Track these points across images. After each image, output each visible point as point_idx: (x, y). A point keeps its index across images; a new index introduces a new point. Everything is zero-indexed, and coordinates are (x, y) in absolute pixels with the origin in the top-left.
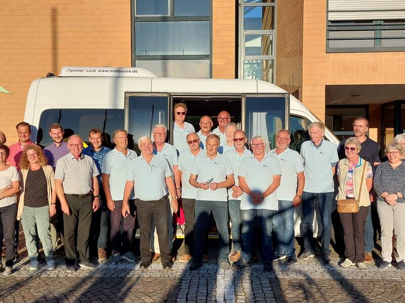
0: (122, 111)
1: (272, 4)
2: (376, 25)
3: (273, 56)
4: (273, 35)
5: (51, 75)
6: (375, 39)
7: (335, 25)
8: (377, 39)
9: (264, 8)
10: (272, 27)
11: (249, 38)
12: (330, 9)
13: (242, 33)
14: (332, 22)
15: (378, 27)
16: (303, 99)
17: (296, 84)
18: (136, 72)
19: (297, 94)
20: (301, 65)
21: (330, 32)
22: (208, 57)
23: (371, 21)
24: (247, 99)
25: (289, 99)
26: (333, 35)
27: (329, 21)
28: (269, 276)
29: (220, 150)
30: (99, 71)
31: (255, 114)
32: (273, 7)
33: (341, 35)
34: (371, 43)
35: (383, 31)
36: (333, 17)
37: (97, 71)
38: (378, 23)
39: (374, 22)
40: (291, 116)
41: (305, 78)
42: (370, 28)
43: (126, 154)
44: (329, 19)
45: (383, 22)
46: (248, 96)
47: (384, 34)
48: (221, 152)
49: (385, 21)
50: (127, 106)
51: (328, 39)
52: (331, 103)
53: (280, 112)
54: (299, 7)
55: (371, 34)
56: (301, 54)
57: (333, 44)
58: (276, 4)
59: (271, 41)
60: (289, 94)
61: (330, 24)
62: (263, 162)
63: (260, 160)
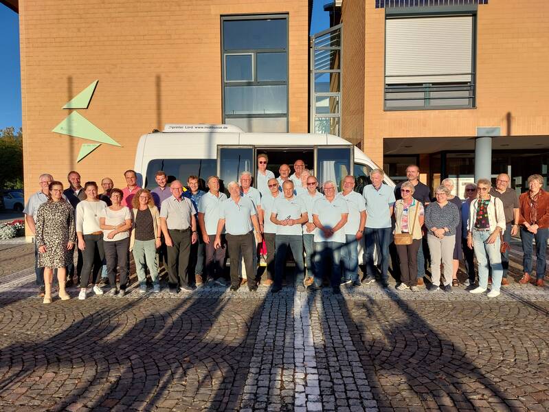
0: (215, 161)
1: (338, 71)
2: (425, 88)
3: (339, 114)
4: (339, 96)
5: (156, 131)
6: (425, 99)
7: (391, 88)
9: (331, 74)
10: (338, 90)
11: (319, 99)
12: (387, 74)
13: (313, 95)
14: (389, 85)
15: (427, 89)
16: (363, 149)
17: (359, 137)
18: (226, 128)
21: (387, 94)
22: (286, 115)
23: (421, 84)
24: (319, 150)
25: (353, 150)
26: (389, 96)
28: (337, 298)
30: (196, 128)
31: (325, 162)
32: (339, 73)
34: (421, 103)
35: (431, 92)
36: (389, 81)
37: (194, 127)
38: (428, 85)
39: (424, 85)
40: (355, 164)
41: (366, 132)
42: (420, 90)
43: (218, 196)
44: (386, 83)
45: (431, 85)
46: (319, 147)
47: (433, 95)
49: (433, 84)
50: (219, 156)
51: (385, 100)
52: (388, 153)
55: (421, 95)
56: (363, 112)
57: (389, 104)
58: (341, 71)
59: (338, 102)
60: (354, 145)
61: (387, 86)
62: (333, 203)
63: (330, 201)
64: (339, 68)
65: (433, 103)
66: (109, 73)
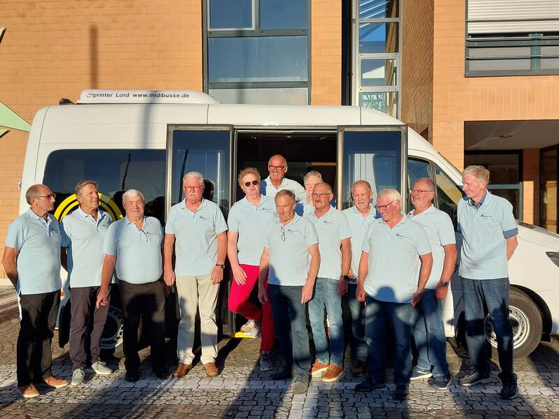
1: (396, 20)
2: (533, 40)
3: (397, 87)
4: (397, 60)
5: (65, 102)
6: (532, 58)
7: (477, 41)
8: (534, 58)
9: (388, 25)
10: (397, 50)
12: (470, 18)
13: (357, 57)
14: (473, 35)
15: (536, 43)
16: (434, 140)
17: (425, 122)
18: (187, 96)
19: (426, 134)
20: (432, 94)
21: (470, 49)
22: (307, 84)
23: (526, 34)
25: (406, 134)
26: (474, 53)
27: (469, 35)
28: (372, 405)
29: (299, 210)
30: (135, 96)
31: (357, 156)
32: (397, 24)
33: (486, 53)
34: (526, 64)
35: (542, 48)
36: (474, 28)
37: (131, 95)
38: (536, 36)
39: (530, 35)
40: (410, 158)
41: (436, 111)
42: (524, 43)
44: (469, 32)
45: (542, 35)
46: (346, 130)
47: (545, 51)
48: (301, 213)
49: (546, 33)
50: (171, 144)
51: (467, 59)
52: (472, 147)
53: (394, 153)
54: (429, 16)
55: (526, 52)
56: (431, 79)
57: (474, 66)
58: (401, 20)
59: (395, 68)
60: (407, 126)
61: (470, 39)
62: (396, 229)
63: (392, 226)
64: (397, 16)
65: (546, 64)
66: (23, 16)
